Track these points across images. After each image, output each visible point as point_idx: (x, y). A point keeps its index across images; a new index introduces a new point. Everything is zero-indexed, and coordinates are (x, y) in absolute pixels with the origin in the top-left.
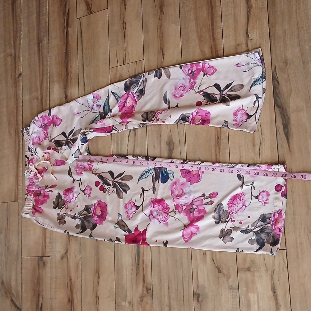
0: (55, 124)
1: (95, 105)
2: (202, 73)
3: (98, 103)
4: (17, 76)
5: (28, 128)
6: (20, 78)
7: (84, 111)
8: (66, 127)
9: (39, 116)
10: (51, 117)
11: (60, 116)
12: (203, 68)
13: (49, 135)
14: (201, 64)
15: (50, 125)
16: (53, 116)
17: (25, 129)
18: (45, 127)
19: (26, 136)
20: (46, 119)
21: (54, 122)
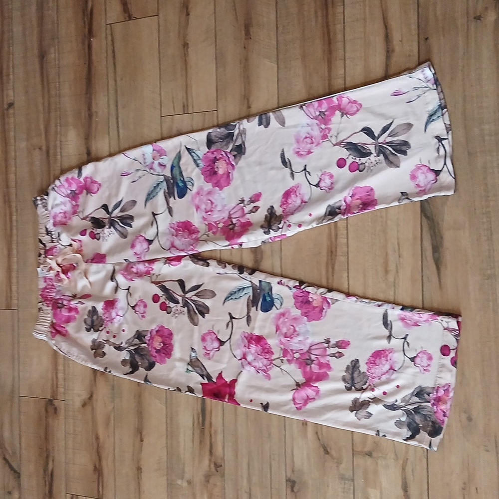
0: (89, 191)
1: (156, 162)
2: (338, 113)
3: (161, 161)
4: (6, 106)
5: (45, 197)
6: (11, 111)
7: (138, 170)
8: (109, 197)
9: (63, 178)
10: (82, 179)
11: (98, 179)
12: (339, 105)
13: (80, 209)
14: (335, 99)
15: (81, 192)
16: (86, 178)
17: (39, 198)
18: (74, 196)
19: (41, 210)
20: (73, 183)
21: (88, 188)
